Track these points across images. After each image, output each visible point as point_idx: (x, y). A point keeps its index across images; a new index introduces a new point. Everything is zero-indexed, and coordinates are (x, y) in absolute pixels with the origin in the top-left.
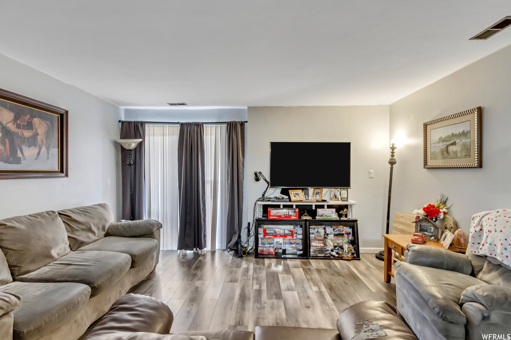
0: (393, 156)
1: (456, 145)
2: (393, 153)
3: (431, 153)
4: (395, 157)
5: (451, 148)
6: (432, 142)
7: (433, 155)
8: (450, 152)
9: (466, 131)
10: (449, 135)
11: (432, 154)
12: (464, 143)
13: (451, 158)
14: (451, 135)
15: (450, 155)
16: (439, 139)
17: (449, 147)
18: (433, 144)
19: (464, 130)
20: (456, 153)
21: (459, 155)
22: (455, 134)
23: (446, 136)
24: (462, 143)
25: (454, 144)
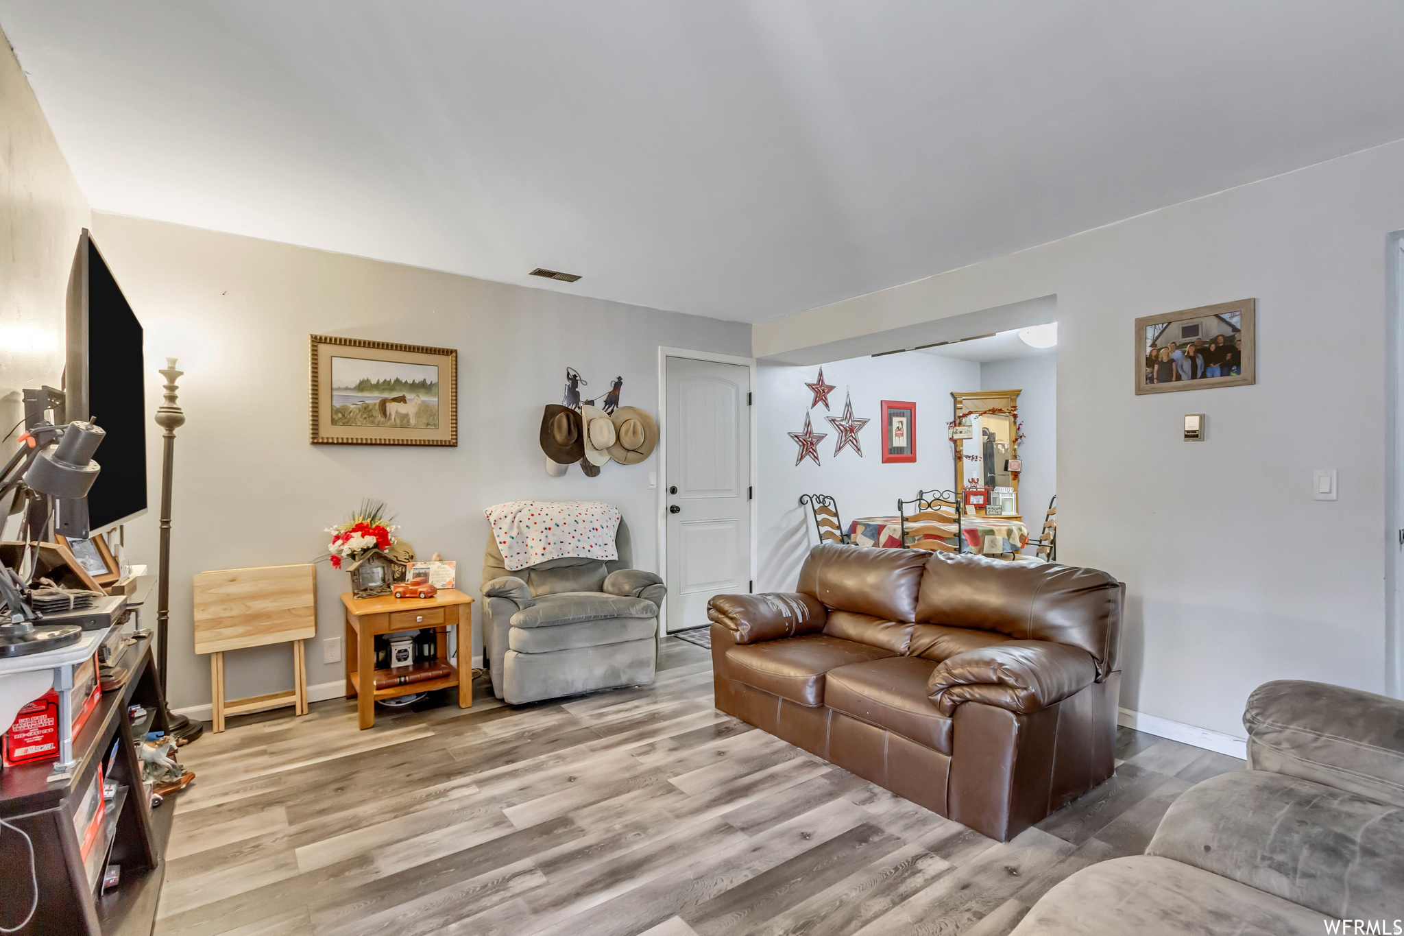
0: (172, 398)
1: (405, 402)
2: (172, 388)
3: (332, 409)
4: (178, 403)
5: (392, 408)
6: (333, 387)
7: (340, 415)
8: (390, 414)
9: (428, 383)
10: (388, 380)
11: (334, 411)
12: (423, 401)
13: (395, 426)
14: (392, 381)
15: (390, 419)
16: (358, 382)
17: (388, 405)
18: (339, 389)
19: (425, 380)
20: (406, 416)
21: (413, 421)
22: (404, 381)
23: (381, 381)
24: (419, 402)
25: (402, 400)
